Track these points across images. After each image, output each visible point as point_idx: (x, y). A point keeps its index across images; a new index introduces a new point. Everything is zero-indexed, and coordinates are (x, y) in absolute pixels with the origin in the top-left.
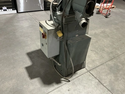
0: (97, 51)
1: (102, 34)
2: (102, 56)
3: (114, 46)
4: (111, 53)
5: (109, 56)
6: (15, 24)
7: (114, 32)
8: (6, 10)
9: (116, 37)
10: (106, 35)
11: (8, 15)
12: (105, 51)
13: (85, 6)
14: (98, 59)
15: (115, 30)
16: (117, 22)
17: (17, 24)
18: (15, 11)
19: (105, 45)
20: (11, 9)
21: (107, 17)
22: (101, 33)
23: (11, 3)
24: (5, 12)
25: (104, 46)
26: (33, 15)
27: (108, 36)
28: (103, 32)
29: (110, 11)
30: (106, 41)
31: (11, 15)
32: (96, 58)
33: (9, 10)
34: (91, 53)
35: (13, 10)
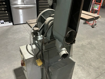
0: (83, 66)
1: (88, 46)
2: (88, 72)
3: (101, 59)
4: (98, 68)
5: (96, 72)
6: (9, 37)
7: (100, 43)
8: (3, 23)
9: (102, 49)
10: (93, 46)
11: (5, 28)
12: (92, 67)
13: (65, 37)
14: (85, 76)
15: (101, 41)
16: (102, 32)
17: (10, 36)
18: (11, 24)
19: (92, 59)
20: (8, 22)
21: (93, 27)
22: (88, 44)
23: (8, 17)
24: (3, 25)
25: (90, 60)
26: (26, 27)
27: (95, 48)
28: (90, 43)
29: (96, 21)
30: (92, 53)
31: (7, 27)
32: (83, 75)
33: (6, 22)
34: (78, 68)
35: (9, 23)
